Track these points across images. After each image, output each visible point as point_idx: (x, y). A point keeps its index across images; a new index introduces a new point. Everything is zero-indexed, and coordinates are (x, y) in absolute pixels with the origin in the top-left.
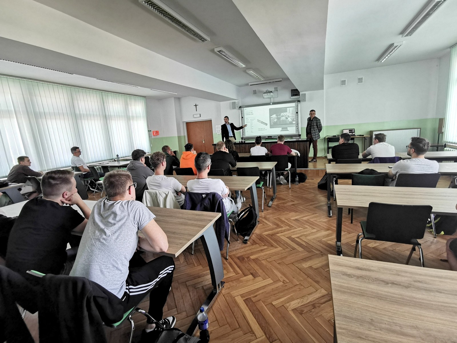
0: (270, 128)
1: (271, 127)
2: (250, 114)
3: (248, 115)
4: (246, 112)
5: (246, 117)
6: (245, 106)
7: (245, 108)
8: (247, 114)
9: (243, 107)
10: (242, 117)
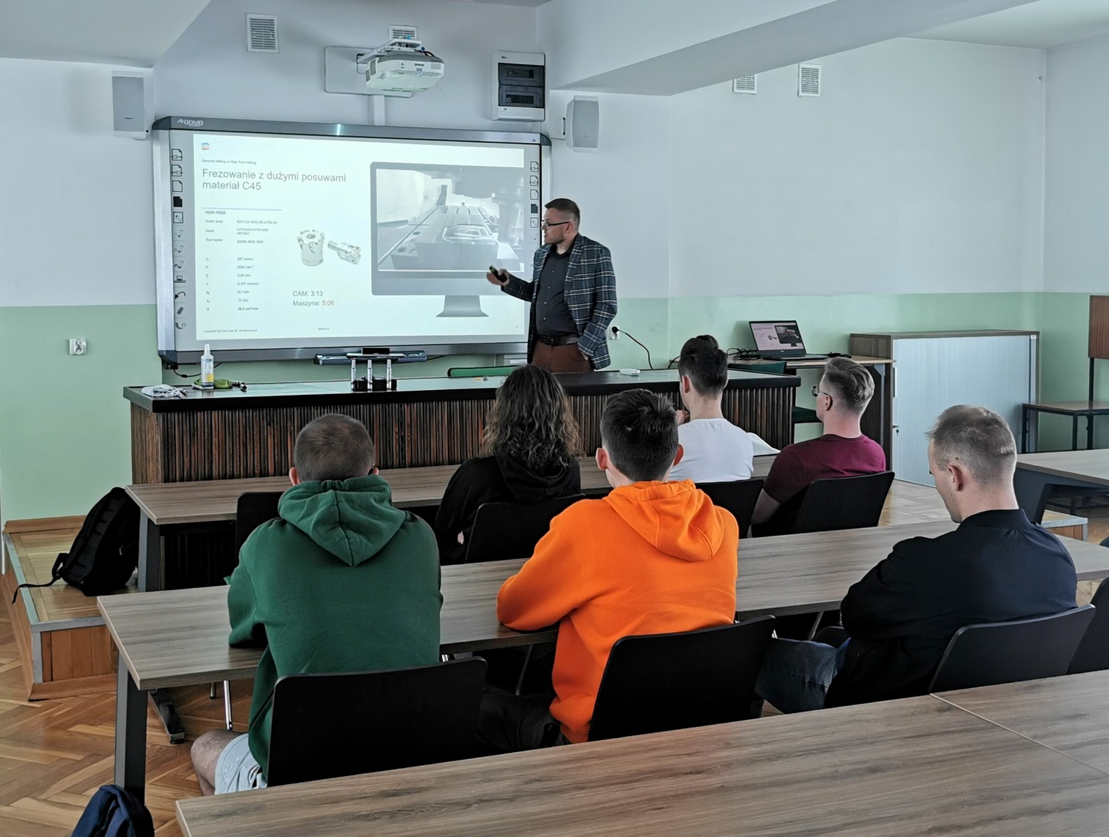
0: (376, 291)
1: (382, 284)
2: (236, 186)
3: (223, 186)
4: (206, 166)
5: (202, 198)
6: (199, 124)
7: (199, 138)
8: (213, 180)
9: (188, 123)
10: (177, 202)
